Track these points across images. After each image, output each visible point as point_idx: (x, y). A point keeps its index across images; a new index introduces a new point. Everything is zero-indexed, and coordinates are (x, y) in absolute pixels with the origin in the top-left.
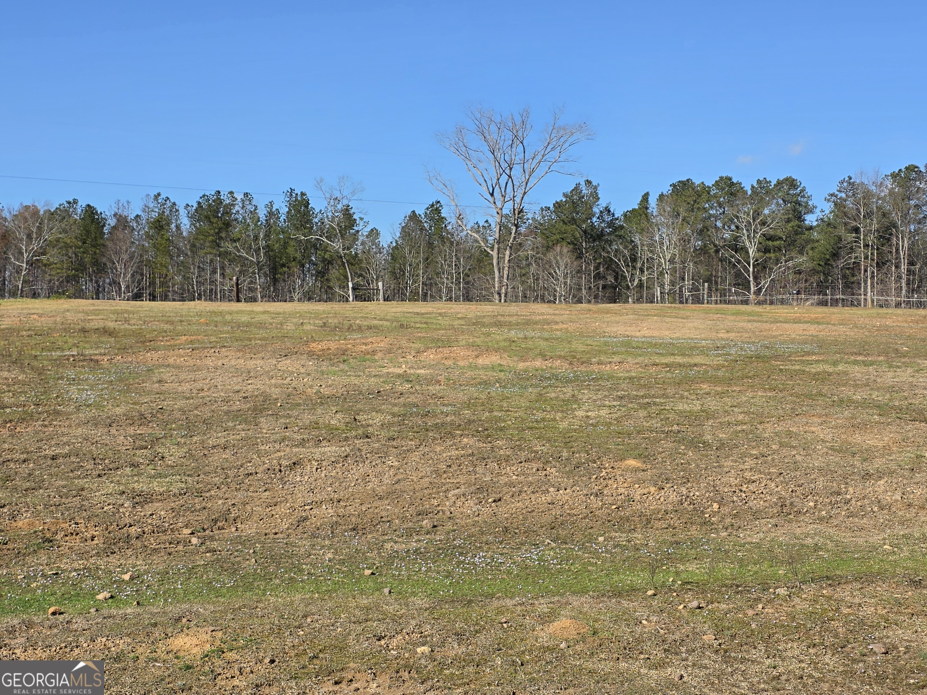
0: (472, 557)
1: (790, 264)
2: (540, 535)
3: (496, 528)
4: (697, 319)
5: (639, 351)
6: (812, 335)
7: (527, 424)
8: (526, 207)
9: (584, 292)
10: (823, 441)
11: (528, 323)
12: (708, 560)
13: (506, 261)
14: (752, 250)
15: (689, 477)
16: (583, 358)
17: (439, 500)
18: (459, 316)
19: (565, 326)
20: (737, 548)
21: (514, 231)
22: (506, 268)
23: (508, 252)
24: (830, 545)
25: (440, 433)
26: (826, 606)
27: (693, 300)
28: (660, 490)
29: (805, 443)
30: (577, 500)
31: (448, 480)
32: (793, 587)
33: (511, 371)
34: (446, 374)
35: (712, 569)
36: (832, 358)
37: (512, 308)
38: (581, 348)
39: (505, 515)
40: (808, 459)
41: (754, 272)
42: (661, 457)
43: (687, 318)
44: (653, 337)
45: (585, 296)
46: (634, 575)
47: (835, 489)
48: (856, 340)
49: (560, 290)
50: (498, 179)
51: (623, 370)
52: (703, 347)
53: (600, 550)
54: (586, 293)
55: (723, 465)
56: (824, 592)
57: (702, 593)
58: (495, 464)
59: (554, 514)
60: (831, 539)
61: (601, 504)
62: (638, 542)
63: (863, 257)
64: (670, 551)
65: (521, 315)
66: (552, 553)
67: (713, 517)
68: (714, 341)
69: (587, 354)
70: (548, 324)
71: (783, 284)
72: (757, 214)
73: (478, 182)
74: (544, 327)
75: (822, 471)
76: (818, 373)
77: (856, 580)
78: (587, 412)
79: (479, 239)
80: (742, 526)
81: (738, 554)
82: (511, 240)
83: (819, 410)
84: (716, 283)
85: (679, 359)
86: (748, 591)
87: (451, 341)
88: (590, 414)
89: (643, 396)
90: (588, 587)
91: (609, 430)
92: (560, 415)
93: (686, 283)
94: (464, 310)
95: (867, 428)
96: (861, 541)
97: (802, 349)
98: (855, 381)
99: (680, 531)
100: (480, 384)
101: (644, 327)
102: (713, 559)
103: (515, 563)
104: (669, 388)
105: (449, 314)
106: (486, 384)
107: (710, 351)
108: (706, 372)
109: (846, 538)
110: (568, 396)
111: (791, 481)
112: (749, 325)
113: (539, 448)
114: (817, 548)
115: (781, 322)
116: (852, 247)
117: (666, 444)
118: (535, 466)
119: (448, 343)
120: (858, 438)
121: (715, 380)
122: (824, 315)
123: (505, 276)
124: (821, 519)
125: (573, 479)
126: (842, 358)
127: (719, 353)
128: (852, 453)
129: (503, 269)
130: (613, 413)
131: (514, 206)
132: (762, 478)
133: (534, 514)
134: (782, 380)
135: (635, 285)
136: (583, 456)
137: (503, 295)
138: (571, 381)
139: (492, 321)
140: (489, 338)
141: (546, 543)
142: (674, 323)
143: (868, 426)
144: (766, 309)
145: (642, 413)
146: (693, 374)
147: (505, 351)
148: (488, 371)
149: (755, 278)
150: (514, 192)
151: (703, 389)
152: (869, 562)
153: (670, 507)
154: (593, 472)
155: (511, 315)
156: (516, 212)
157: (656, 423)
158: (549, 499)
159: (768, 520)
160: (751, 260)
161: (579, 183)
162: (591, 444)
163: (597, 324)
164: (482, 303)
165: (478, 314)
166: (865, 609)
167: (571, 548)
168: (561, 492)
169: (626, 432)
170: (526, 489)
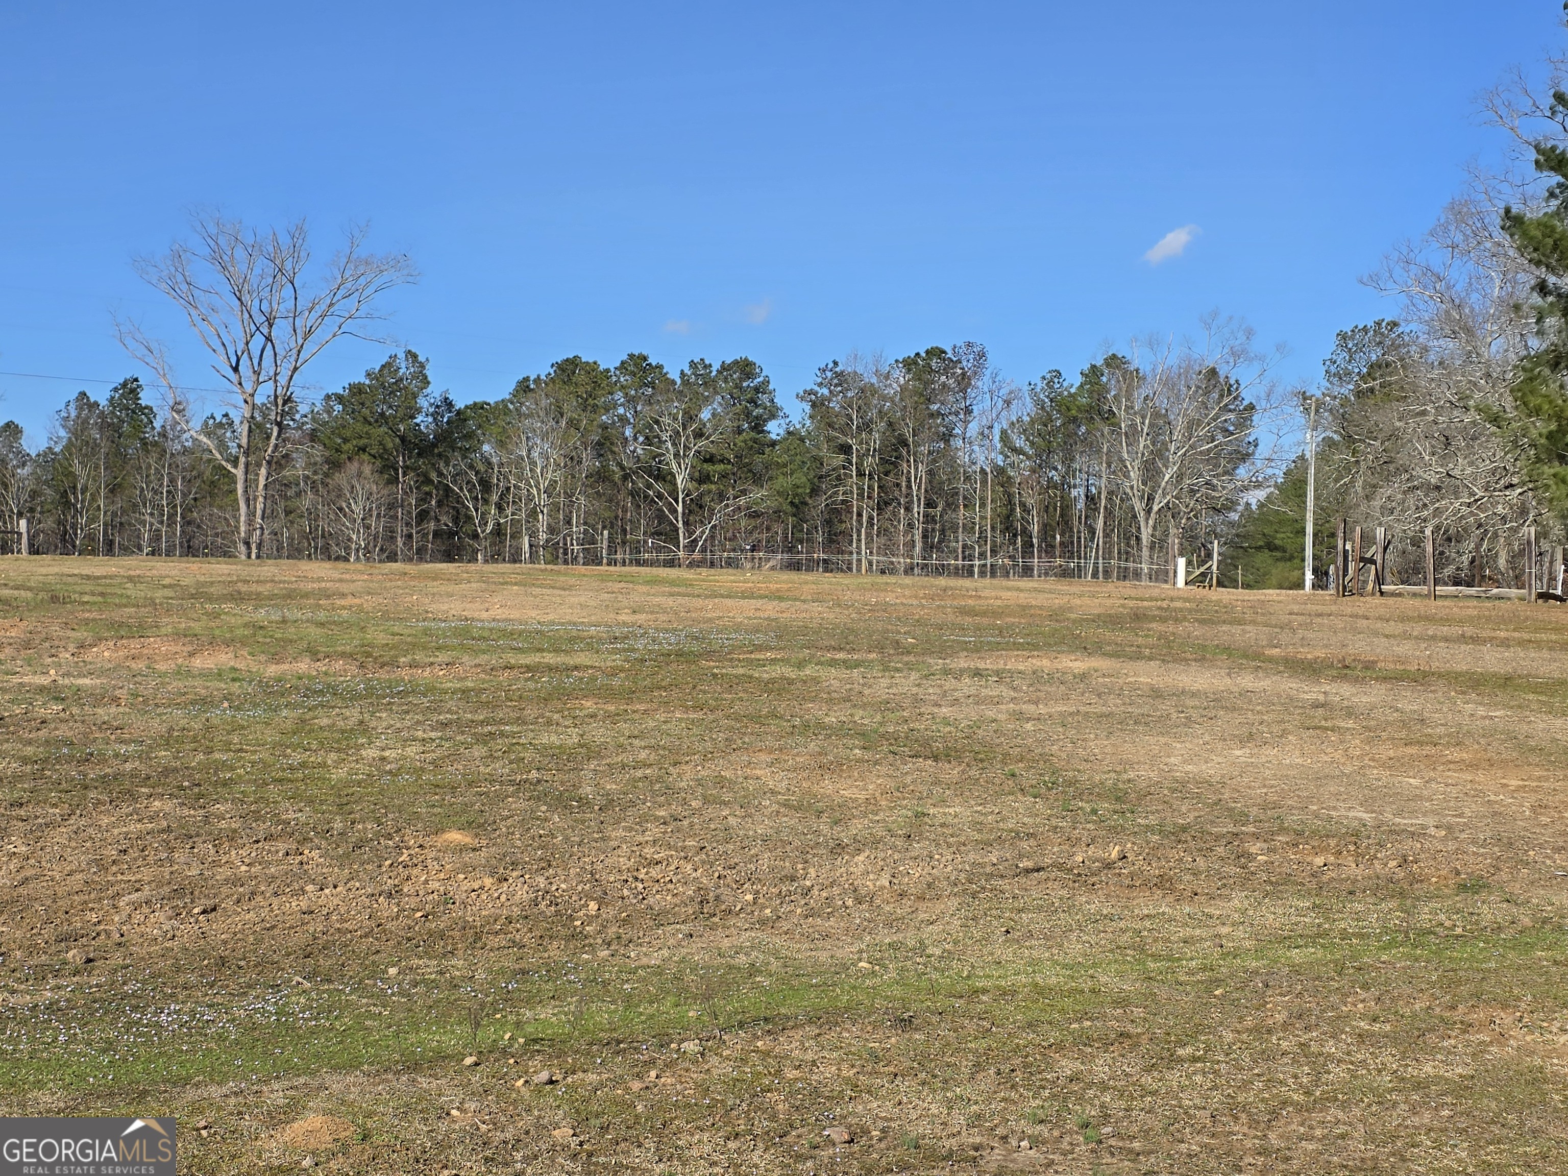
0: (155, 1014)
1: (742, 501)
2: (283, 969)
3: (204, 960)
4: (586, 590)
5: (483, 645)
6: (769, 618)
7: (273, 774)
8: (297, 393)
9: (400, 542)
10: (773, 792)
11: (290, 595)
12: (574, 999)
13: (261, 486)
14: (681, 477)
15: (552, 859)
16: (383, 656)
17: (101, 913)
18: (167, 581)
19: (357, 601)
20: (624, 976)
21: (275, 434)
22: (261, 499)
23: (263, 471)
24: (775, 965)
25: (110, 792)
26: (759, 1068)
27: (585, 558)
28: (500, 882)
29: (745, 797)
30: (354, 904)
31: (120, 877)
32: (710, 1037)
33: (253, 680)
34: (131, 686)
35: (579, 1015)
36: (797, 655)
37: (265, 568)
38: (382, 638)
39: (223, 936)
40: (747, 822)
41: (684, 514)
42: (506, 826)
43: (570, 588)
44: (512, 620)
45: (402, 551)
46: (445, 1032)
47: (788, 871)
48: (837, 626)
49: (358, 538)
50: (247, 343)
51: (454, 677)
52: (591, 638)
53: (390, 991)
54: (404, 543)
55: (610, 837)
56: (759, 1044)
57: (558, 1057)
58: (210, 846)
59: (311, 930)
60: (776, 954)
61: (396, 910)
62: (458, 973)
63: (855, 492)
64: (510, 987)
65: (280, 582)
66: (302, 1000)
67: (588, 925)
68: (610, 626)
69: (391, 649)
70: (328, 597)
71: (729, 535)
72: (690, 417)
73: (209, 346)
74: (321, 602)
75: (768, 842)
76: (773, 681)
77: (810, 1021)
78: (383, 750)
79: (212, 447)
80: (636, 938)
81: (625, 987)
82: (270, 450)
83: (770, 742)
84: (624, 531)
85: (550, 658)
86: (635, 1049)
87: (145, 626)
88: (387, 753)
89: (483, 722)
90: (363, 1055)
91: (420, 782)
92: (333, 756)
93: (574, 529)
94: (176, 571)
95: (842, 770)
96: (823, 956)
97: (751, 640)
98: (829, 693)
99: (531, 952)
100: (193, 703)
101: (496, 603)
102: (582, 997)
103: (234, 1020)
104: (530, 707)
105: (146, 579)
106: (205, 703)
107: (603, 644)
108: (593, 679)
109: (801, 951)
110: (352, 722)
111: (717, 860)
112: (670, 602)
113: (292, 815)
114: (753, 970)
115: (722, 596)
116: (840, 476)
117: (515, 802)
118: (282, 847)
119: (140, 630)
120: (827, 786)
121: (608, 694)
122: (790, 585)
123: (259, 512)
124: (763, 922)
125: (351, 868)
126: (812, 656)
127: (616, 648)
128: (817, 811)
129: (255, 499)
130: (429, 752)
131: (276, 390)
132: (672, 856)
133: (276, 932)
134: (715, 692)
135: (488, 531)
136: (370, 827)
137: (254, 546)
138: (361, 696)
139: (225, 592)
140: (218, 620)
141: (294, 982)
142: (546, 597)
143: (845, 767)
144: (700, 574)
145: (479, 751)
146: (571, 684)
147: (243, 644)
148: (211, 681)
149: (686, 523)
150: (276, 366)
151: (584, 708)
152: (833, 991)
153: (516, 911)
154: (386, 856)
155: (261, 582)
156: (280, 402)
157: (501, 768)
158: (304, 905)
159: (678, 926)
160: (680, 493)
161: (396, 355)
162: (386, 807)
163: (415, 597)
164: (213, 560)
165: (202, 579)
166: (822, 1069)
167: (338, 990)
168: (327, 891)
169: (449, 784)
170: (263, 888)
